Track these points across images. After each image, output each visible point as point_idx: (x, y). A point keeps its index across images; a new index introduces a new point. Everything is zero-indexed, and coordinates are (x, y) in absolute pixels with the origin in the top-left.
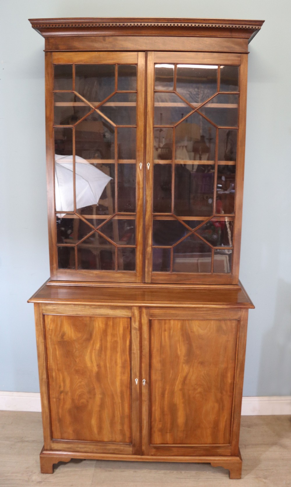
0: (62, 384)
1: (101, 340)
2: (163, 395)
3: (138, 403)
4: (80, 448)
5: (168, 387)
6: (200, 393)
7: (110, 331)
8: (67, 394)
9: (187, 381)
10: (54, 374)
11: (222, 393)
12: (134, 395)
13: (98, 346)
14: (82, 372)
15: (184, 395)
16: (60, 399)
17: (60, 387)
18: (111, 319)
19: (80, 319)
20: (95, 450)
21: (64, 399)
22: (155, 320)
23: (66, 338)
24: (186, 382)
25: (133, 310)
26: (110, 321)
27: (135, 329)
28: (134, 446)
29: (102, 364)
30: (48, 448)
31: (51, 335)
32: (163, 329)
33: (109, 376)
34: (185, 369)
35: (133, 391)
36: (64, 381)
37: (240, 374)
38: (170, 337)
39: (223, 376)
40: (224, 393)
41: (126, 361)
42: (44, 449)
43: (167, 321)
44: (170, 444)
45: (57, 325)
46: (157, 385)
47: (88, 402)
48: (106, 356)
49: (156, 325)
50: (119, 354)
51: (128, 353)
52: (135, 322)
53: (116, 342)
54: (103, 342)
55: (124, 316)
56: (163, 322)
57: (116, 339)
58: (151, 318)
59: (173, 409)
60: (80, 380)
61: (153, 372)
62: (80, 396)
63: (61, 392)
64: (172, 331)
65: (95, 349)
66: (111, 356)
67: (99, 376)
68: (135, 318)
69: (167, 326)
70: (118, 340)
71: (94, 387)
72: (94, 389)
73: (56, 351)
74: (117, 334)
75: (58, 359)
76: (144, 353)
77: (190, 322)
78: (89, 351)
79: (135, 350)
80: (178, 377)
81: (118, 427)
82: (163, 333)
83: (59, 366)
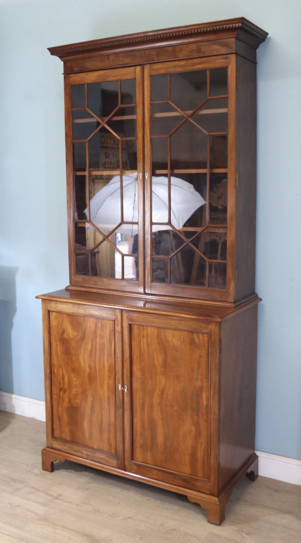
0: (62, 381)
1: (92, 341)
2: (143, 407)
3: (121, 411)
5: (147, 399)
6: (177, 411)
7: (99, 332)
8: (65, 392)
9: (165, 396)
10: (56, 370)
11: (198, 415)
12: (118, 403)
13: (90, 346)
14: (77, 370)
15: (162, 411)
16: (60, 397)
17: (60, 384)
18: (100, 320)
19: (76, 318)
21: (63, 397)
22: (134, 324)
23: (65, 336)
24: (163, 396)
25: (116, 313)
26: (99, 322)
28: (118, 459)
29: (93, 365)
30: (50, 445)
31: (54, 331)
32: (142, 335)
33: (98, 379)
34: (161, 381)
35: (117, 397)
36: (63, 378)
38: (148, 345)
39: (199, 396)
40: (200, 416)
41: (111, 364)
43: (145, 328)
44: (150, 464)
45: (59, 322)
46: (138, 395)
47: (81, 403)
48: (96, 357)
49: (136, 330)
50: (106, 357)
51: (113, 356)
52: (118, 326)
53: (104, 344)
54: (93, 343)
55: (109, 318)
56: (142, 327)
57: (103, 341)
58: (131, 323)
59: (152, 424)
60: (75, 379)
61: (134, 380)
62: (76, 396)
63: (61, 389)
64: (149, 339)
65: (87, 350)
66: (100, 357)
67: (90, 378)
68: (118, 321)
69: (145, 332)
70: (106, 341)
71: (86, 388)
72: (86, 390)
73: (57, 347)
74: (104, 336)
75: (59, 355)
76: (125, 358)
77: (165, 330)
78: (82, 350)
79: (118, 354)
80: (156, 389)
81: (106, 436)
82: (142, 339)
83: (60, 362)
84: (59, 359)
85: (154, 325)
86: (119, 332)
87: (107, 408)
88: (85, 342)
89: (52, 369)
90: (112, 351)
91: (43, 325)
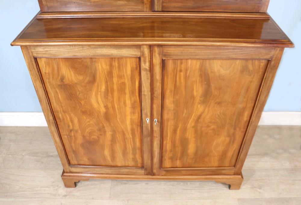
0: (70, 124)
1: (106, 82)
2: (175, 131)
3: (149, 139)
4: (97, 171)
5: (180, 125)
6: (213, 129)
7: (115, 72)
8: (77, 131)
9: (201, 120)
10: (60, 116)
11: (235, 129)
12: (145, 132)
13: (103, 88)
14: (89, 112)
15: (196, 131)
16: (71, 136)
17: (69, 126)
18: (116, 60)
19: (80, 61)
20: (110, 173)
21: (74, 136)
22: (168, 59)
23: (66, 81)
24: (199, 120)
25: (142, 49)
26: (115, 62)
27: (145, 70)
28: (146, 169)
29: (110, 105)
30: (68, 171)
31: (49, 79)
32: (178, 69)
33: (118, 116)
34: (199, 108)
35: (144, 129)
36: (72, 122)
37: (257, 114)
38: (186, 78)
39: (240, 114)
40: (238, 129)
41: (135, 102)
42: (64, 172)
43: (184, 61)
44: (179, 168)
45: (53, 68)
46: (169, 123)
47: (98, 137)
48: (113, 97)
49: (170, 65)
50: (127, 96)
51: (137, 94)
52: (145, 62)
53: (124, 84)
54: (108, 84)
55: (131, 56)
56: (179, 61)
57: (123, 81)
58: (164, 58)
59: (184, 142)
60: (88, 120)
61: (165, 112)
62: (91, 133)
63: (71, 131)
64: (188, 72)
65: (100, 92)
66: (119, 98)
67: (107, 117)
68: (145, 58)
69: (183, 66)
70: (126, 81)
71: (103, 125)
72: (104, 127)
73: (58, 94)
74: (124, 76)
75: (62, 102)
76: (155, 95)
77: (211, 61)
78: (94, 93)
79: (146, 92)
80: (192, 116)
81: (131, 156)
82: (178, 74)
83: (64, 108)
84: (63, 105)
85: (198, 57)
86: (146, 69)
87: (131, 137)
88: (96, 84)
89: (55, 115)
90: (136, 90)
91: (32, 75)
